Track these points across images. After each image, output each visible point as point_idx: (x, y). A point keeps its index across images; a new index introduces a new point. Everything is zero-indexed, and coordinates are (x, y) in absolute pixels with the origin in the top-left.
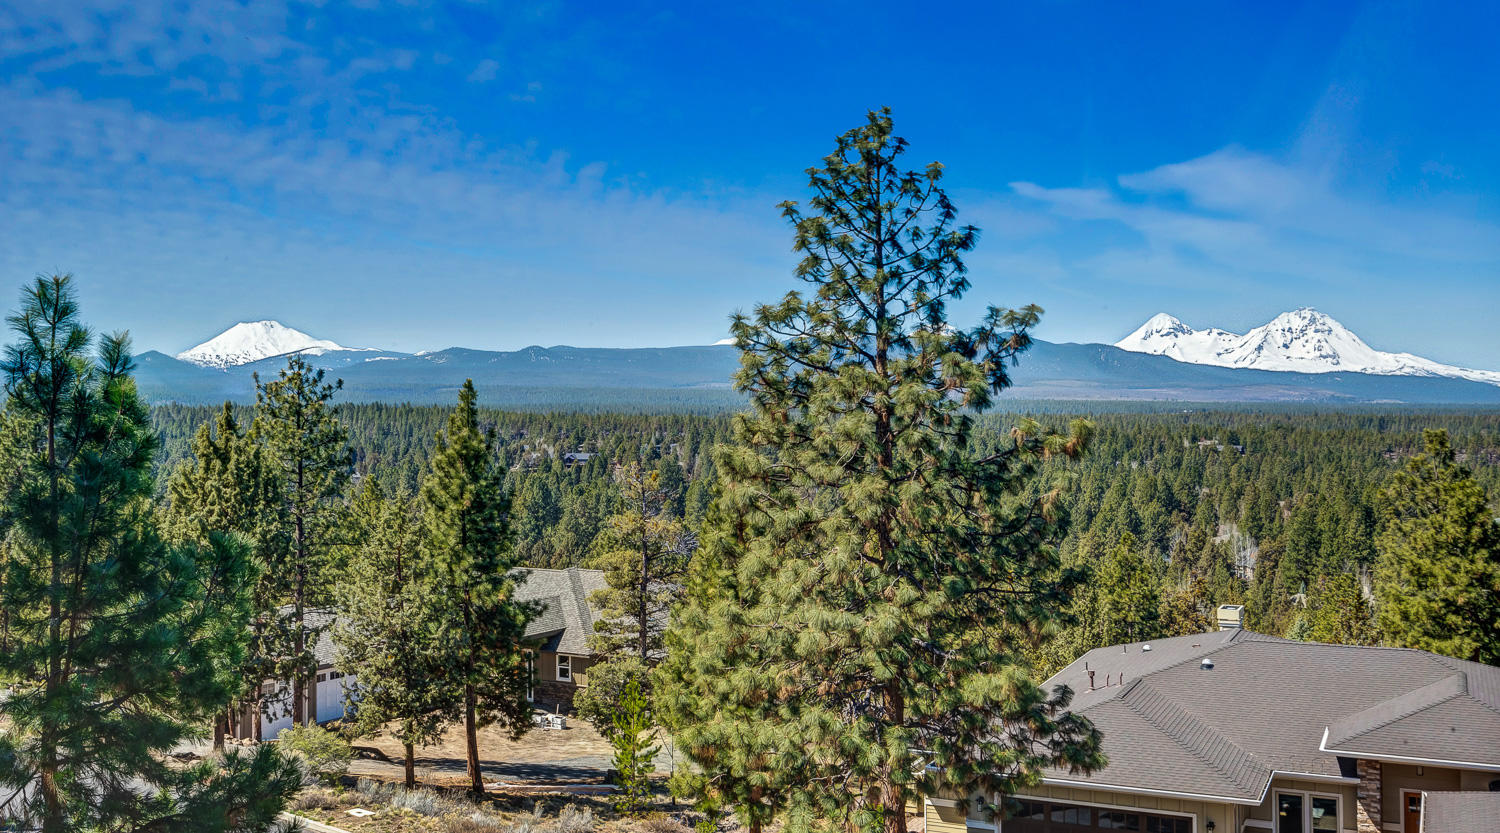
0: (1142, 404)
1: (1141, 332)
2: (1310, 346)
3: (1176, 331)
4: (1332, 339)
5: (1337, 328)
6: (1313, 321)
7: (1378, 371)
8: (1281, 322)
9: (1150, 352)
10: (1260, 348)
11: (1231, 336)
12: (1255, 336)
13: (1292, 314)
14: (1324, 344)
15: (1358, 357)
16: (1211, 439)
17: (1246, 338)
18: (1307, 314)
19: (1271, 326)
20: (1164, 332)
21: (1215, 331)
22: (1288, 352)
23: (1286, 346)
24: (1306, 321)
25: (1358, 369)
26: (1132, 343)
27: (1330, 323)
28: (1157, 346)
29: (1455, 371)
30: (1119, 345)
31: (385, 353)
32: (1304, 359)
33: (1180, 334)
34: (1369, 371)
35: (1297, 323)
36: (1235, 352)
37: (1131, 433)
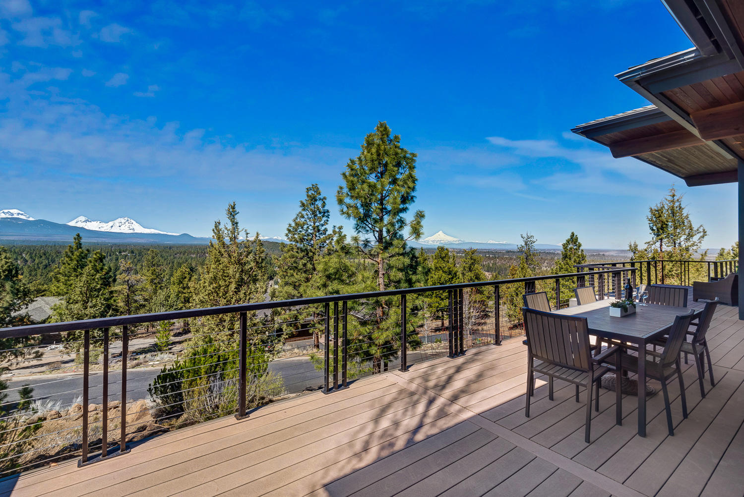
0: (94, 243)
1: (75, 221)
2: (126, 227)
3: (86, 221)
4: (133, 225)
5: (134, 222)
6: (128, 220)
7: (145, 233)
8: (119, 220)
9: (78, 226)
10: (112, 227)
11: (104, 223)
12: (111, 224)
15: (139, 229)
17: (108, 224)
18: (126, 218)
19: (115, 221)
20: (82, 221)
22: (120, 228)
23: (120, 226)
25: (140, 232)
26: (72, 224)
27: (133, 221)
28: (80, 225)
29: (165, 233)
30: (67, 224)
32: (125, 229)
35: (123, 220)
36: (105, 227)
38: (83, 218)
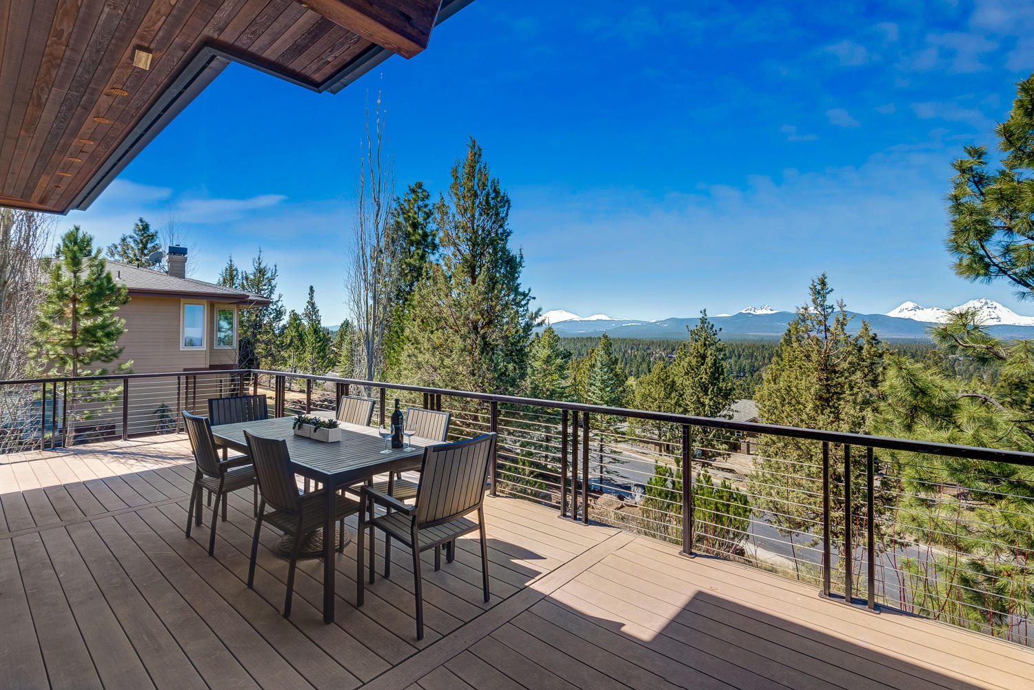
1: (898, 309)
2: (985, 314)
3: (916, 308)
4: (996, 311)
5: (999, 306)
6: (986, 303)
8: (970, 304)
9: (902, 317)
11: (944, 310)
13: (975, 301)
14: (992, 313)
15: (1011, 318)
16: (955, 354)
18: (983, 300)
20: (909, 309)
21: (935, 309)
24: (983, 304)
25: (1011, 323)
26: (894, 314)
27: (995, 304)
28: (905, 315)
30: (888, 314)
31: (633, 321)
33: (917, 310)
34: (1017, 324)
35: (978, 304)
37: (913, 352)
38: (909, 305)
